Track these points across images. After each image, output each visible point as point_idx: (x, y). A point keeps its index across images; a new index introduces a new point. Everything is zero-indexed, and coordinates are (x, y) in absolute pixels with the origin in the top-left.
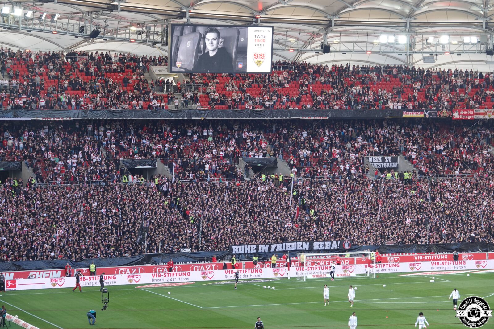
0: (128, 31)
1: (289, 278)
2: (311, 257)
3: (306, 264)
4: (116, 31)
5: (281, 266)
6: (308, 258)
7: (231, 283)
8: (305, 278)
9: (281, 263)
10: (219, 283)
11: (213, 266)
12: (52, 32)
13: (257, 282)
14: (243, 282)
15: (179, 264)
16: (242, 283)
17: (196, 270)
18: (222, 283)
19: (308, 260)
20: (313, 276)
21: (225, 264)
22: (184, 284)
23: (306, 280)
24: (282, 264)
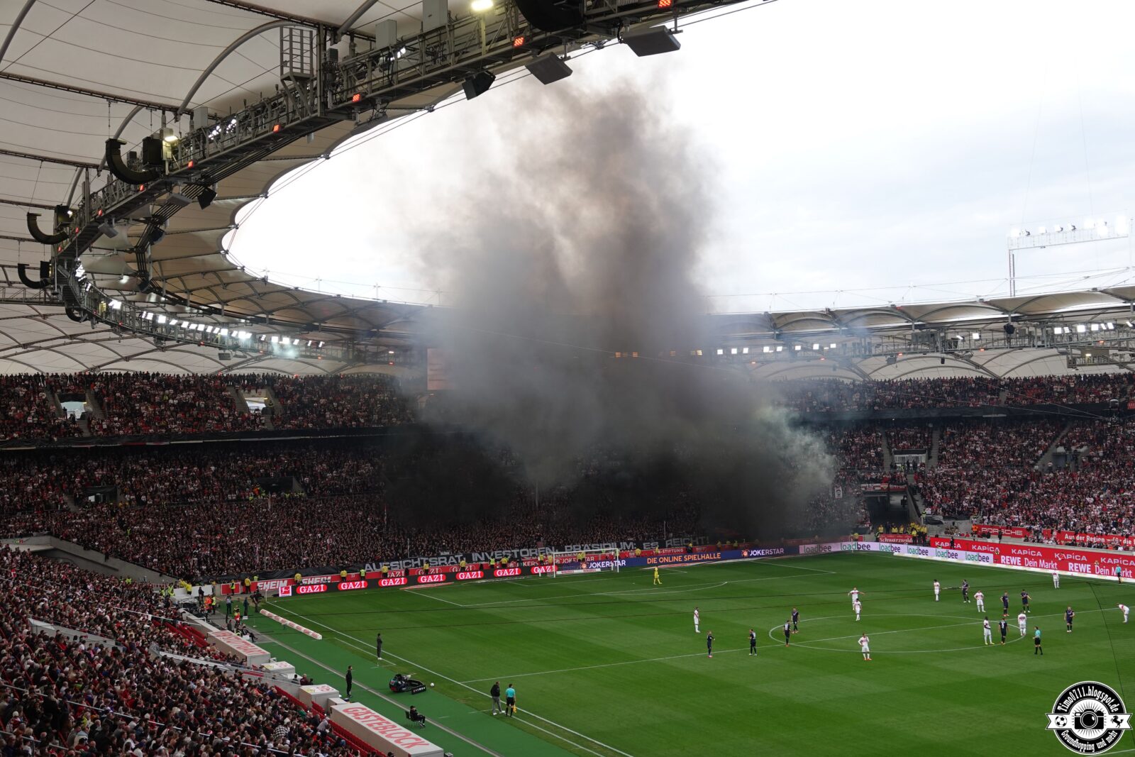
0: (386, 355)
1: (540, 575)
4: (376, 354)
12: (316, 357)
21: (481, 565)
23: (556, 576)
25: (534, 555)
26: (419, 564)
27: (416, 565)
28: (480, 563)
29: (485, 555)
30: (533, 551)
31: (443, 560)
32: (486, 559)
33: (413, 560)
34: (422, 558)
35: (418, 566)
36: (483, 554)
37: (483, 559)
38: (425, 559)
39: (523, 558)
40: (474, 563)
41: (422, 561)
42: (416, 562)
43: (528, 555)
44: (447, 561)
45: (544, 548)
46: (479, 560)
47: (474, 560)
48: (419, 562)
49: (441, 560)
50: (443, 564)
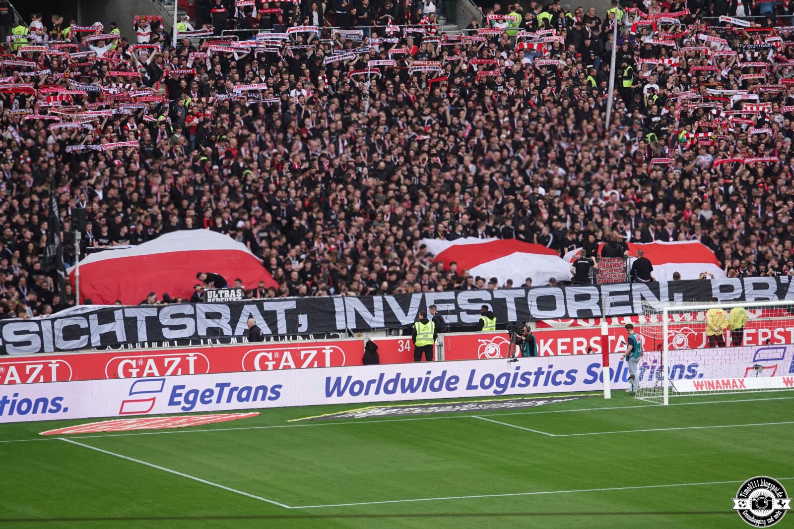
1: (607, 395)
2: (688, 317)
3: (670, 340)
5: (576, 348)
6: (677, 318)
7: (395, 416)
8: (666, 392)
9: (576, 340)
10: (351, 412)
11: (328, 351)
13: (490, 409)
14: (437, 410)
15: (202, 345)
16: (434, 414)
17: (264, 368)
18: (360, 413)
19: (677, 327)
20: (697, 385)
21: (371, 346)
22: (219, 418)
23: (670, 400)
24: (580, 344)
25: (585, 315)
26: (121, 337)
27: (109, 339)
28: (365, 338)
29: (386, 307)
30: (580, 298)
31: (217, 316)
32: (392, 324)
33: (94, 319)
34: (130, 313)
35: (116, 345)
36: (377, 300)
37: (377, 320)
38: (141, 314)
39: (539, 322)
40: (343, 338)
41: (130, 324)
42: (107, 328)
43: (560, 312)
44: (233, 323)
45: (626, 288)
46: (362, 326)
47: (340, 325)
48: (118, 328)
49: (209, 316)
50: (214, 332)
